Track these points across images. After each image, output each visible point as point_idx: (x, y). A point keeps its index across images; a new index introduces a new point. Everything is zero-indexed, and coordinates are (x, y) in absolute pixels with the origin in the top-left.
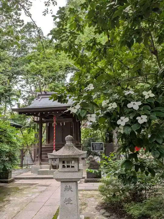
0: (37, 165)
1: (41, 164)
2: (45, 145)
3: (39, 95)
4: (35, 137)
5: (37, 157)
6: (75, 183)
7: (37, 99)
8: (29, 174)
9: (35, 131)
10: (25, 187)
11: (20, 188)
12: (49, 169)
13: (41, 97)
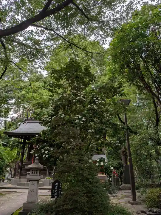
0: (17, 179)
1: (20, 178)
2: (26, 163)
3: (25, 120)
4: (17, 154)
5: (18, 172)
6: (37, 182)
7: (23, 124)
8: (10, 185)
9: (18, 149)
10: (6, 193)
11: (3, 193)
12: (26, 182)
13: (27, 122)
